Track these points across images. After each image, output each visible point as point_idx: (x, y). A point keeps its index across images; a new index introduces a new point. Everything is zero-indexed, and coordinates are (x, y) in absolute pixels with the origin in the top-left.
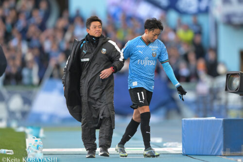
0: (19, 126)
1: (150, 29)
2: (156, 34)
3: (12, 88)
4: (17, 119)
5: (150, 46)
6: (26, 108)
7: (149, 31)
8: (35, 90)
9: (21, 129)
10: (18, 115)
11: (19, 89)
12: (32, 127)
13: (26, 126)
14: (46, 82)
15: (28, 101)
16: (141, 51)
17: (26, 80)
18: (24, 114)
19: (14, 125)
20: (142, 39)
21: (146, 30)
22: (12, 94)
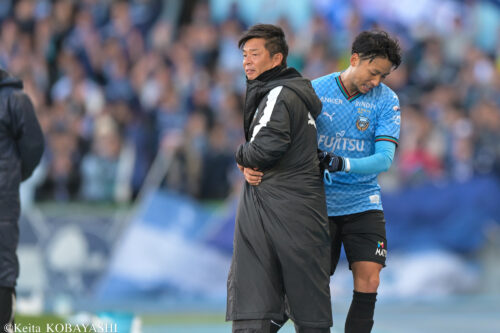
0: (75, 311)
1: (366, 54)
2: (378, 73)
3: (57, 209)
4: (70, 293)
5: (357, 103)
6: (96, 262)
7: (363, 58)
8: (118, 216)
9: (82, 319)
10: (74, 282)
11: (76, 211)
12: (110, 313)
13: (94, 312)
14: (151, 197)
15: (100, 245)
16: (330, 113)
17: (93, 189)
18: (90, 278)
19: (62, 307)
20: (339, 80)
21: (356, 55)
22: (56, 224)
